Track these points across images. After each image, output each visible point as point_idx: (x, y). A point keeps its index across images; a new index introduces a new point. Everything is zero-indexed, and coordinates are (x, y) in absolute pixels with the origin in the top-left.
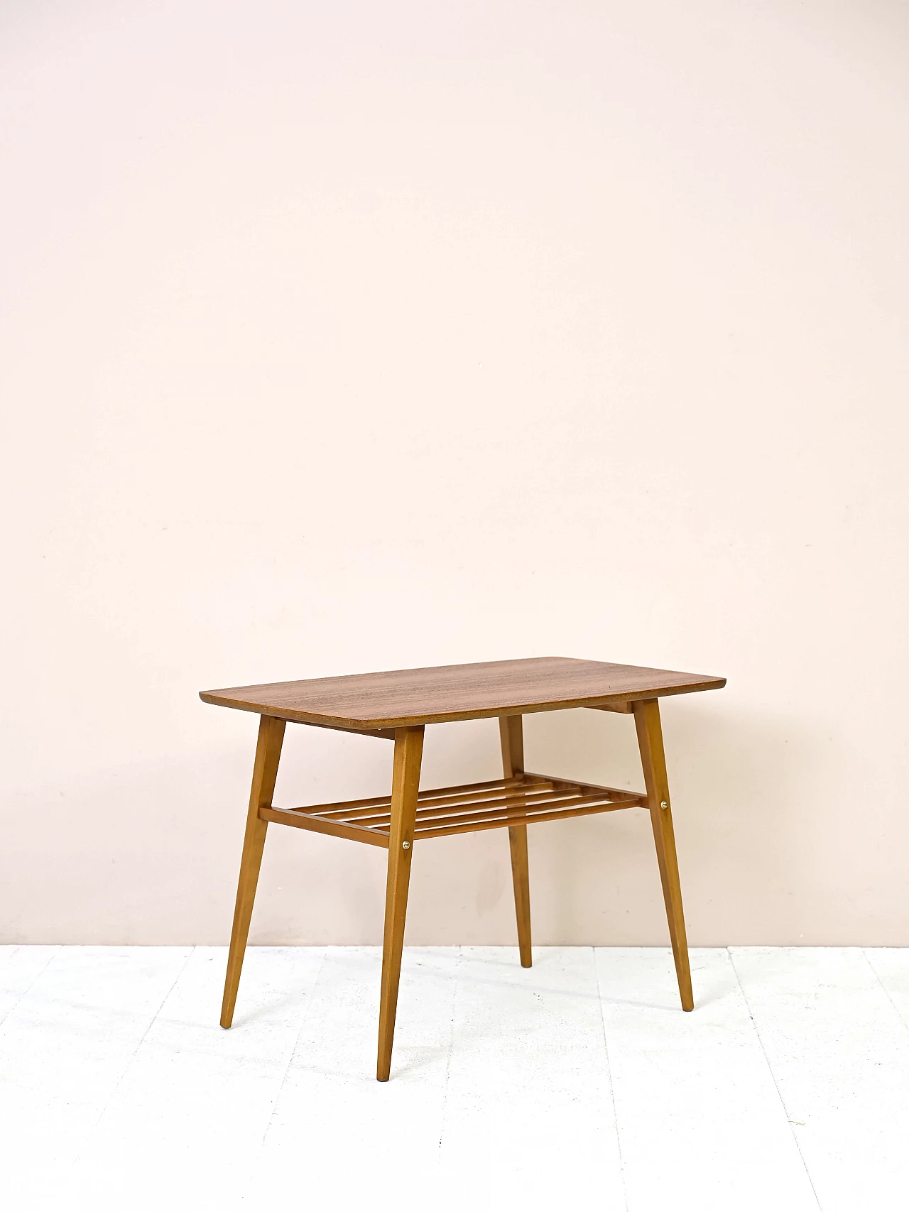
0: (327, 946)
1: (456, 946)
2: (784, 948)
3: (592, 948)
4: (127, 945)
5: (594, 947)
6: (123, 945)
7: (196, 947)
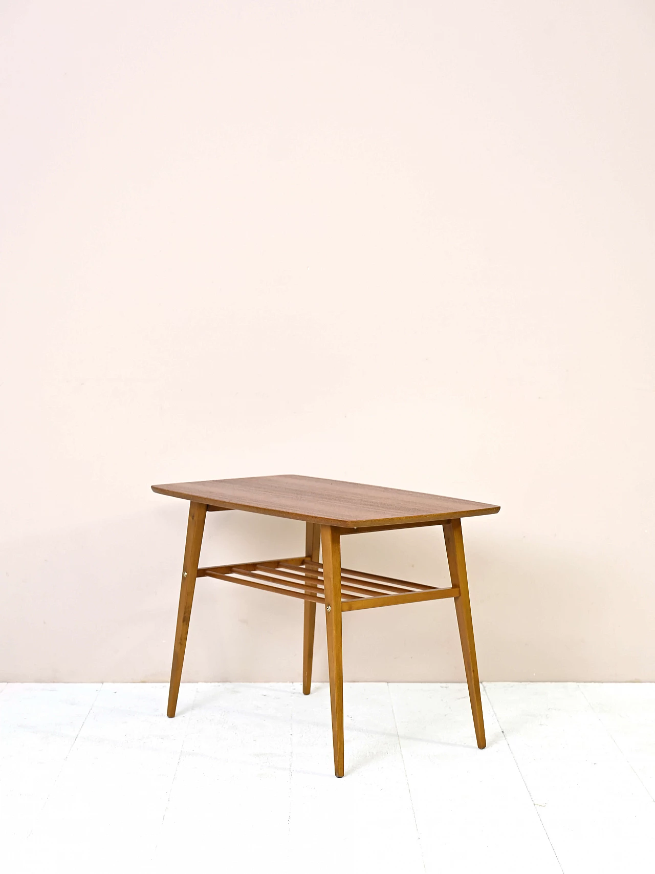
0: (197, 682)
1: (290, 682)
2: (522, 683)
3: (386, 684)
4: (54, 682)
5: (388, 683)
6: (51, 682)
7: (104, 684)
